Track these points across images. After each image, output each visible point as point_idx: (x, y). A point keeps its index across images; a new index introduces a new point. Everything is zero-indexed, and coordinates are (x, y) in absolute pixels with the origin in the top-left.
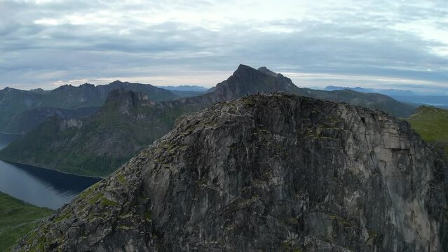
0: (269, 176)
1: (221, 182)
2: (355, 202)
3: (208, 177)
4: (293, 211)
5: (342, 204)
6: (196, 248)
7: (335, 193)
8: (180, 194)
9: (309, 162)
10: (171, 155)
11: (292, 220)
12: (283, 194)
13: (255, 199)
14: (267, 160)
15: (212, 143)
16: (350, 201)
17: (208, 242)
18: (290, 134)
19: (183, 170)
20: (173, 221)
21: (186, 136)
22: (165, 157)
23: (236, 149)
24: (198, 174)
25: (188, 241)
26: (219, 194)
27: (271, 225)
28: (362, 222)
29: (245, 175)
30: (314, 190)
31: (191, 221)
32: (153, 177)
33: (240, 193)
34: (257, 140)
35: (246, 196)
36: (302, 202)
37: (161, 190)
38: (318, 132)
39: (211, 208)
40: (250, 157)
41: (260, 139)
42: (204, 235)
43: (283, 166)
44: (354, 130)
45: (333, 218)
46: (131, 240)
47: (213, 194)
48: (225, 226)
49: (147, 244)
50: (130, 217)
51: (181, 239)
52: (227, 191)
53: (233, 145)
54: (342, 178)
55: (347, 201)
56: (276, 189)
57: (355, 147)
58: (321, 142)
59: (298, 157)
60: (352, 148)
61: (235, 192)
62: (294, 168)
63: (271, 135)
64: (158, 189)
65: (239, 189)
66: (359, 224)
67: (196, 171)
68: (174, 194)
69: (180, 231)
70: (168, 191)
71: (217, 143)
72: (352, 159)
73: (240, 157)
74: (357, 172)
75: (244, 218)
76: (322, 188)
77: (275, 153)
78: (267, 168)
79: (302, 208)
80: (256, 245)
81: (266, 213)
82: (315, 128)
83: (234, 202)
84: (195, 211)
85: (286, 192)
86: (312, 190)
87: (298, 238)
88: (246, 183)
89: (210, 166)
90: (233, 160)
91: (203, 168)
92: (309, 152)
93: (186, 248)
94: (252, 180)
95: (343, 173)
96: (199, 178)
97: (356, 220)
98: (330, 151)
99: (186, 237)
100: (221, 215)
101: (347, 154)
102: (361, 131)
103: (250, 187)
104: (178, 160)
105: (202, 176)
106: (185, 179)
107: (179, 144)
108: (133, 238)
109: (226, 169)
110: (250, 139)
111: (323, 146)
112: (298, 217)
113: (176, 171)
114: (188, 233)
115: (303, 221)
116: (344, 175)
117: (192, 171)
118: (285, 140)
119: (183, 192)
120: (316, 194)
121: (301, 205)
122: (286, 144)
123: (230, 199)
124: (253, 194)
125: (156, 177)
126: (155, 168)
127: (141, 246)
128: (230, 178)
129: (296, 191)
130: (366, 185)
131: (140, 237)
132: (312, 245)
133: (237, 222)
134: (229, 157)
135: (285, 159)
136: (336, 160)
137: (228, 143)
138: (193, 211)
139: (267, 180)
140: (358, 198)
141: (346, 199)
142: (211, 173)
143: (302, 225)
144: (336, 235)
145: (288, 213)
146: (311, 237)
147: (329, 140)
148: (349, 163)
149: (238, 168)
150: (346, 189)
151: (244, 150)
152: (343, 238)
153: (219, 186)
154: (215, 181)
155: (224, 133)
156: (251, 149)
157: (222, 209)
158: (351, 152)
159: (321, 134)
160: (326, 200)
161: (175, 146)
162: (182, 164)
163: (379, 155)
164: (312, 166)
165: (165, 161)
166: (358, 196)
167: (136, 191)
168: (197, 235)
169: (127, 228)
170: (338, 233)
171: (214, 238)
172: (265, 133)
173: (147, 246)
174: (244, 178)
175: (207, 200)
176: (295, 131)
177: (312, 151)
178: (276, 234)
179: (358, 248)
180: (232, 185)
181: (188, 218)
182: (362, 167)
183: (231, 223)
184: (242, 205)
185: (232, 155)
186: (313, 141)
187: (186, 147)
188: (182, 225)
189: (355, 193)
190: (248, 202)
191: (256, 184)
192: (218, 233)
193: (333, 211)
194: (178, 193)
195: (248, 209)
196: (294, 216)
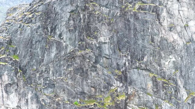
0: (98, 35)
1: (64, 36)
2: (171, 65)
3: (55, 33)
4: (118, 65)
5: (160, 65)
6: (48, 82)
7: (153, 55)
8: (37, 43)
9: (130, 29)
10: (30, 18)
11: (117, 71)
12: (109, 51)
13: (88, 51)
14: (96, 24)
15: (58, 9)
16: (167, 63)
17: (56, 77)
18: (114, 7)
19: (39, 27)
20: (32, 61)
21: (39, 6)
22: (26, 20)
23: (74, 15)
24: (48, 31)
25: (43, 76)
26: (63, 45)
27: (100, 73)
28: (179, 83)
29: (80, 33)
30: (135, 50)
31: (45, 62)
32: (19, 32)
33: (77, 46)
34: (88, 9)
35: (81, 48)
36: (125, 58)
37: (24, 41)
38: (137, 6)
39: (58, 54)
40: (84, 21)
41: (91, 9)
42: (53, 73)
43: (108, 29)
44: (168, 6)
45: (152, 75)
46: (6, 72)
47: (59, 44)
48: (68, 67)
49: (16, 75)
50: (5, 57)
51: (38, 75)
52: (68, 43)
53: (72, 11)
54: (159, 44)
55: (164, 64)
56: (103, 46)
57: (169, 20)
58: (139, 14)
59: (121, 25)
60: (166, 20)
61: (74, 45)
62: (118, 32)
63: (99, 7)
64: (22, 40)
65: (77, 42)
66: (176, 83)
67: (47, 29)
68: (34, 43)
69: (37, 69)
70: (29, 40)
71: (61, 9)
72: (167, 29)
73: (77, 20)
74: (172, 40)
75: (81, 63)
76: (141, 50)
77: (102, 20)
78: (96, 29)
79: (125, 64)
80: (89, 84)
81: (96, 62)
82: (135, 4)
83: (73, 51)
84: (47, 55)
85: (112, 50)
86: (133, 50)
87: (122, 87)
88: (81, 39)
89: (56, 25)
90: (72, 22)
91: (52, 27)
92: (129, 21)
93: (41, 81)
94: (85, 37)
95: (159, 40)
96: (49, 34)
97: (173, 80)
98: (147, 22)
99: (41, 74)
100: (65, 59)
101: (162, 25)
102: (174, 8)
103: (84, 43)
104: (35, 21)
105: (51, 33)
106: (41, 33)
107: (35, 11)
108: (8, 71)
109: (67, 28)
110: (83, 8)
111: (140, 18)
112: (122, 70)
113: (35, 27)
114: (42, 71)
115: (126, 74)
116: (160, 42)
117: (44, 29)
118: (110, 11)
119: (39, 41)
120: (136, 54)
121: (124, 61)
122: (110, 14)
123: (70, 48)
124: (86, 47)
125: (21, 33)
126: (20, 27)
127: (13, 77)
128: (70, 34)
129: (120, 50)
130: (181, 51)
131: (12, 70)
132: (135, 95)
133: (76, 65)
134: (69, 20)
135: (110, 25)
136: (152, 29)
137: (68, 10)
138: (45, 55)
139: (96, 38)
140: (174, 62)
141: (163, 61)
142: (57, 30)
143: (126, 77)
144: (155, 90)
145: (113, 66)
146: (134, 88)
147: (146, 13)
148: (163, 32)
149: (75, 28)
150: (162, 53)
151: (79, 16)
152: (162, 93)
153: (62, 39)
154: (60, 35)
155: (66, 2)
156: (84, 15)
157: (65, 54)
158: (165, 24)
159: (139, 8)
160: (145, 60)
161: (32, 13)
162: (38, 24)
163: (193, 28)
164: (132, 32)
165: (26, 22)
166: (174, 59)
167: (8, 41)
168: (48, 73)
169: (4, 64)
170: (157, 88)
171: (60, 75)
172: (94, 5)
173: (16, 77)
174: (80, 36)
175: (55, 48)
176: (117, 5)
177: (132, 20)
178: (105, 80)
179: (178, 104)
180: (72, 39)
181: (43, 60)
182: (176, 37)
183: (71, 65)
184: (79, 53)
185: (71, 18)
186: (132, 13)
187: (40, 13)
188: (38, 65)
189: (171, 57)
190: (83, 52)
191: (89, 40)
192: (63, 72)
193: (152, 70)
194: (36, 42)
195: (83, 57)
196: (119, 69)
